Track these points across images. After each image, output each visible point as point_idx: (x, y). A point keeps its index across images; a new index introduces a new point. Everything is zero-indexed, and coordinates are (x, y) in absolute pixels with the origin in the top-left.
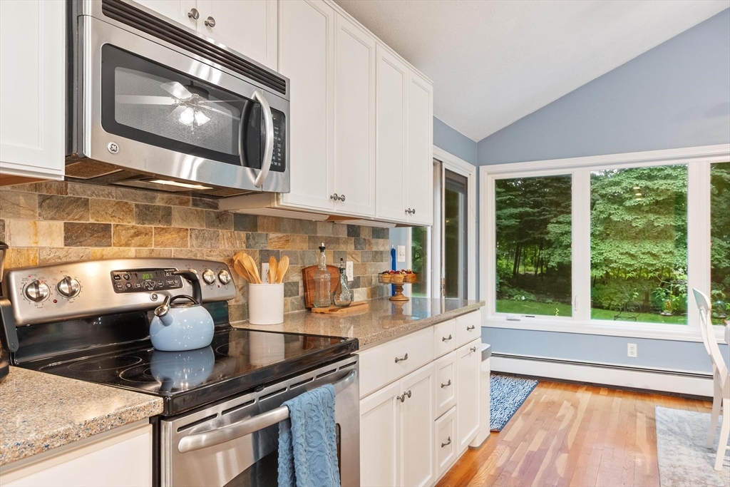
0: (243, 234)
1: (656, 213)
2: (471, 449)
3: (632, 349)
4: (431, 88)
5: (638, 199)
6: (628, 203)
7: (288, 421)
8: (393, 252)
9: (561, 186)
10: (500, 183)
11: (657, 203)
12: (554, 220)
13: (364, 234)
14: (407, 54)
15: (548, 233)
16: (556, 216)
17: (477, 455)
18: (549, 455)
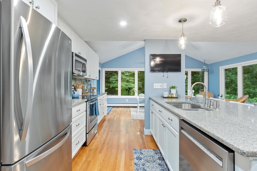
0: (75, 81)
1: (130, 77)
2: (105, 116)
3: (127, 100)
4: (99, 57)
5: (128, 74)
6: (125, 75)
7: (95, 103)
8: (91, 84)
9: (116, 73)
10: (106, 72)
11: (130, 75)
12: (111, 77)
13: (88, 81)
14: (95, 51)
15: (110, 80)
16: (111, 76)
17: (106, 117)
18: (117, 115)
